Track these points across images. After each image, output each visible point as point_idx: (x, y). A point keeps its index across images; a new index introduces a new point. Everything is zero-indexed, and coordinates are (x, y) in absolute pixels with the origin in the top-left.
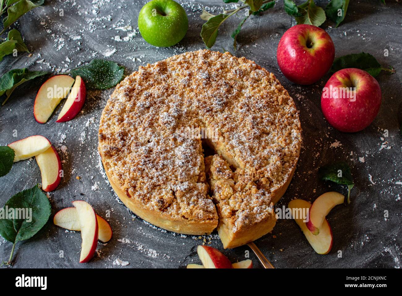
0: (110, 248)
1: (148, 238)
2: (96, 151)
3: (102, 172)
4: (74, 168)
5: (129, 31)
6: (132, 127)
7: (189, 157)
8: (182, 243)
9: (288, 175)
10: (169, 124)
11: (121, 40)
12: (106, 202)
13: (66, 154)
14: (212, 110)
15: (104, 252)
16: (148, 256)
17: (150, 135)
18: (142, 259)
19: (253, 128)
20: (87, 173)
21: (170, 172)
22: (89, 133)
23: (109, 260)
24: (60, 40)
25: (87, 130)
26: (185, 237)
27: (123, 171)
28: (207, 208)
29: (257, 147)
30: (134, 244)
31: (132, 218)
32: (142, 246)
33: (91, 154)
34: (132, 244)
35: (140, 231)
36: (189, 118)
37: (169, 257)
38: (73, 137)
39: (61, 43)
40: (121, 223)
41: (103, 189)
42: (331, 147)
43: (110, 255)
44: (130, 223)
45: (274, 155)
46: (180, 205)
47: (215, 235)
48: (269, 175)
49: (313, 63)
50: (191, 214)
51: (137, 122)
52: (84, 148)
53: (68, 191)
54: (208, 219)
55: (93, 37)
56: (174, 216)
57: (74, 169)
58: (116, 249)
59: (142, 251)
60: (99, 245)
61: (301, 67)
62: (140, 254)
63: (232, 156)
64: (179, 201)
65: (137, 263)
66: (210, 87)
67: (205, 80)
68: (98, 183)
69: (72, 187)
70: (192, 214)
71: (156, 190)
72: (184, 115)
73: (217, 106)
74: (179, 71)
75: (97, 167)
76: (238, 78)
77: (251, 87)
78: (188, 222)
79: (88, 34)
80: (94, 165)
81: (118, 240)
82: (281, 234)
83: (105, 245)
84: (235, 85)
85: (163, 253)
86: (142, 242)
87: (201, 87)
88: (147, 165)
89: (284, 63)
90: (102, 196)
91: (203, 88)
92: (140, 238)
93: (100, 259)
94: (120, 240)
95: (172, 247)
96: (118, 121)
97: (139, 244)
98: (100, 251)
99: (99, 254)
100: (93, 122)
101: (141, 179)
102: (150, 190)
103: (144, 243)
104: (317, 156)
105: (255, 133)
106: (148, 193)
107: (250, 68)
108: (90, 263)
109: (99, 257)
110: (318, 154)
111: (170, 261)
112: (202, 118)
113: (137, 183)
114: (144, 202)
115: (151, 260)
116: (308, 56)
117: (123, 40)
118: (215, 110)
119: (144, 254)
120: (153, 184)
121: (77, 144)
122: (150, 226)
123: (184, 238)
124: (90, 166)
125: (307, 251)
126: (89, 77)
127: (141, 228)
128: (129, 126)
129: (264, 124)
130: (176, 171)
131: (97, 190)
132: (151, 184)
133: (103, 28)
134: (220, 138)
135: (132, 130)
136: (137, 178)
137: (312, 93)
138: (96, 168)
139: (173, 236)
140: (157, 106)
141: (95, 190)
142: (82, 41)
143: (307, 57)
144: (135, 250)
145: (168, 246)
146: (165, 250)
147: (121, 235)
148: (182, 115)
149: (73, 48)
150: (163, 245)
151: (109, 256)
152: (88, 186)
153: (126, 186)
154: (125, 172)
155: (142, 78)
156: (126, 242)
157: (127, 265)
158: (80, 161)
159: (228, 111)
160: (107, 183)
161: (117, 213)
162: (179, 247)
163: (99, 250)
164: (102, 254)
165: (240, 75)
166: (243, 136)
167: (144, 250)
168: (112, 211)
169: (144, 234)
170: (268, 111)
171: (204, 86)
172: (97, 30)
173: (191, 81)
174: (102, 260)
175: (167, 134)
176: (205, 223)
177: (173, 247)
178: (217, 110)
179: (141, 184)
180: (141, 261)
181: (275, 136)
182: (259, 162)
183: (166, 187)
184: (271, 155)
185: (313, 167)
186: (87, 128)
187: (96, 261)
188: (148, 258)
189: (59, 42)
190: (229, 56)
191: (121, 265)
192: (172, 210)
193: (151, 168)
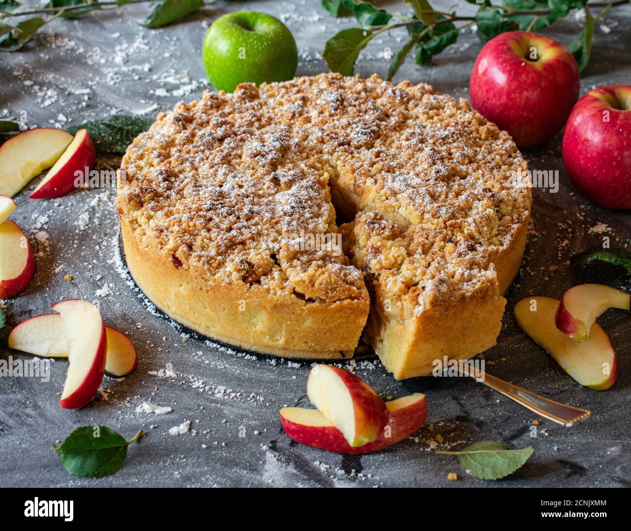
0: (130, 385)
1: (215, 369)
2: (109, 240)
3: (120, 270)
4: (60, 264)
5: (184, 84)
6: (188, 164)
7: (306, 202)
8: (291, 376)
9: (512, 236)
10: (263, 156)
11: (168, 95)
12: (125, 315)
13: (46, 244)
14: (349, 144)
15: (116, 392)
16: (215, 398)
17: (225, 174)
18: (203, 402)
19: (434, 164)
20: (89, 271)
21: (266, 223)
22: (97, 215)
23: (128, 405)
24: (50, 93)
25: (93, 211)
26: (296, 365)
27: (166, 224)
28: (345, 275)
29: (444, 193)
30: (183, 378)
31: (182, 338)
32: (201, 382)
33: (99, 244)
34: (178, 379)
35: (198, 358)
36: (304, 155)
37: (262, 399)
38: (63, 220)
39: (50, 97)
40: (156, 346)
41: (120, 294)
42: (590, 232)
43: (129, 396)
44: (176, 345)
45: (479, 200)
46: (288, 274)
47: (363, 362)
48: (472, 228)
49: (541, 82)
50: (310, 286)
51: (198, 158)
52: (85, 236)
53: (46, 297)
54: (347, 298)
55: (114, 90)
56: (275, 294)
57: (62, 266)
58: (143, 387)
59: (201, 390)
60: (106, 382)
61: (518, 91)
62: (198, 394)
63: (394, 207)
64: (284, 265)
65: (189, 409)
66: (343, 114)
67: (334, 102)
68: (111, 285)
69: (53, 292)
70: (313, 285)
71: (236, 251)
72: (293, 148)
73: (359, 135)
74: (282, 97)
75: (110, 262)
76: (397, 101)
77: (425, 116)
78: (304, 308)
79: (103, 87)
80: (104, 260)
81: (150, 372)
82: (504, 359)
83: (119, 380)
84: (393, 111)
85: (248, 393)
86: (202, 375)
87: (327, 114)
88: (218, 211)
89: (484, 93)
90: (118, 305)
91: (331, 115)
92: (199, 369)
93: (107, 403)
94: (154, 373)
95: (268, 382)
96: (159, 156)
97: (195, 378)
98: (109, 391)
99: (105, 395)
100: (105, 199)
101: (203, 233)
102: (223, 248)
103: (207, 376)
104: (564, 245)
105: (438, 172)
106: (219, 254)
107: (421, 92)
108: (83, 411)
109: (105, 401)
110: (566, 242)
111: (265, 406)
112: (330, 157)
113: (195, 239)
114: (209, 270)
115: (222, 404)
116: (530, 70)
117: (172, 94)
118: (356, 143)
119: (207, 394)
120: (230, 240)
121: (70, 230)
122: (220, 350)
123: (294, 368)
124: (95, 261)
125: (564, 386)
126: (103, 135)
127: (200, 353)
128: (182, 164)
129: (455, 161)
130: (277, 223)
131: (107, 295)
132: (224, 237)
133: (133, 80)
134: (367, 180)
135: (188, 169)
136: (196, 232)
137: (543, 161)
138: (107, 263)
139: (271, 365)
140: (239, 137)
141: (103, 295)
142: (92, 96)
143: (528, 73)
144: (186, 387)
145: (260, 382)
146: (252, 387)
147: (156, 365)
148: (289, 149)
149: (74, 103)
150: (249, 380)
151: (128, 399)
152: (89, 290)
153: (171, 244)
154: (171, 224)
155: (209, 103)
156: (167, 376)
157: (168, 413)
158: (73, 254)
159: (382, 146)
160: (130, 286)
161: (150, 329)
162: (283, 383)
163: (106, 389)
164: (111, 396)
165: (402, 98)
166: (414, 177)
167: (207, 388)
168: (139, 327)
169: (207, 362)
170: (460, 142)
171: (333, 111)
172: (122, 83)
173: (306, 109)
174: (113, 405)
175: (259, 174)
176: (341, 309)
177: (271, 382)
178: (360, 143)
179: (205, 240)
180: (199, 406)
181: (478, 179)
182: (450, 211)
183: (257, 245)
184: (473, 200)
185: (559, 261)
186: (93, 208)
187: (99, 406)
188: (216, 401)
189: (47, 96)
190: (379, 80)
191: (153, 412)
192: (270, 283)
193: (225, 214)
